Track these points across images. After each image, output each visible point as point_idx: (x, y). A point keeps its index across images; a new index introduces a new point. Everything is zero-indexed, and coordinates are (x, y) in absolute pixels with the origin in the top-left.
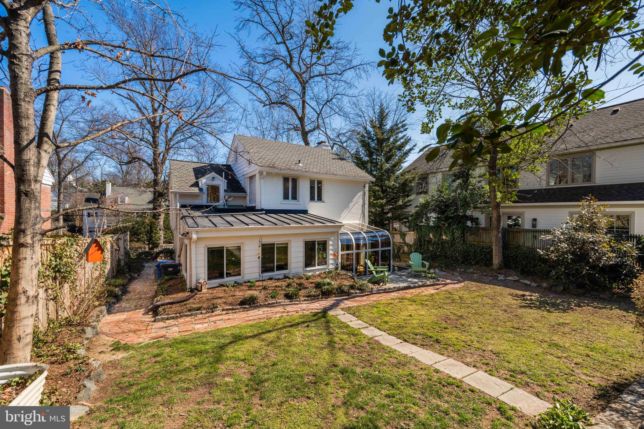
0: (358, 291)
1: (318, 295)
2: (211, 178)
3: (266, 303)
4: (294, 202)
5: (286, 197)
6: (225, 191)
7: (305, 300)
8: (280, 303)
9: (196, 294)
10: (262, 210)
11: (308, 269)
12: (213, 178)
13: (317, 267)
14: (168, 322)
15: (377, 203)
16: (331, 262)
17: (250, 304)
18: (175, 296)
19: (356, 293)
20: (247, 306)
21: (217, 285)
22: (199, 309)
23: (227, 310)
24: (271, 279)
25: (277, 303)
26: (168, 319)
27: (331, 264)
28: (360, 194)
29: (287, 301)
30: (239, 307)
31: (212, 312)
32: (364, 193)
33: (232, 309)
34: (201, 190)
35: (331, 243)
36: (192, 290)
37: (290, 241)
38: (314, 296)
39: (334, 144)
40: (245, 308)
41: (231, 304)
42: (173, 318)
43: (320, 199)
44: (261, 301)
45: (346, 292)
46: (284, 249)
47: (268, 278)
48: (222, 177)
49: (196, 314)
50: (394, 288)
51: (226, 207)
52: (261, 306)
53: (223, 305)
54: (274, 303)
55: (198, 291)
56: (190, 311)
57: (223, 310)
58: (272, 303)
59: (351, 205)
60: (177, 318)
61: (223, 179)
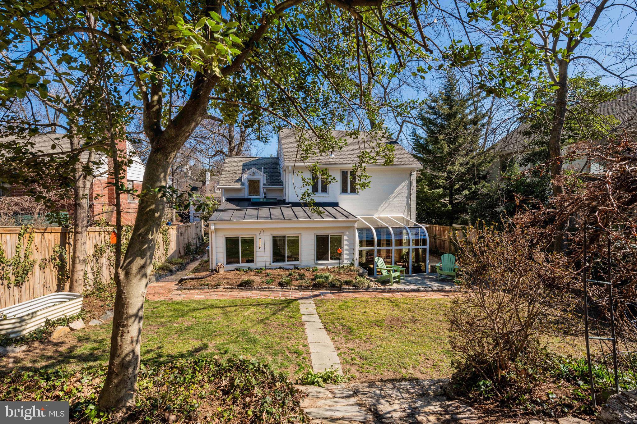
0: (351, 287)
1: (309, 286)
2: (251, 173)
3: (260, 287)
4: (324, 194)
5: (315, 190)
6: (264, 185)
7: (295, 289)
8: (271, 288)
9: (214, 274)
10: (290, 203)
11: (320, 262)
12: (254, 173)
13: (330, 261)
14: (184, 291)
15: (433, 193)
16: (345, 257)
17: (245, 286)
18: (199, 274)
19: (349, 289)
20: (243, 288)
21: (233, 269)
22: (208, 285)
23: (228, 288)
24: (280, 268)
25: (269, 288)
26: (185, 289)
27: (346, 259)
28: (405, 183)
29: (279, 288)
30: (236, 287)
31: (216, 289)
32: (411, 183)
33: (231, 288)
34: (243, 184)
35: (345, 237)
36: (212, 271)
37: (300, 234)
38: (305, 287)
39: (404, 121)
40: (241, 289)
41: (232, 285)
42: (188, 289)
43: (353, 190)
44: (255, 285)
45: (337, 287)
46: (294, 243)
47: (278, 267)
48: (261, 171)
49: (205, 289)
50: (397, 289)
51: (265, 200)
52: (255, 289)
53: (225, 285)
54: (266, 288)
55: (216, 272)
56: (201, 285)
57: (224, 288)
58: (265, 288)
59: (392, 197)
60: (191, 289)
61: (262, 173)
